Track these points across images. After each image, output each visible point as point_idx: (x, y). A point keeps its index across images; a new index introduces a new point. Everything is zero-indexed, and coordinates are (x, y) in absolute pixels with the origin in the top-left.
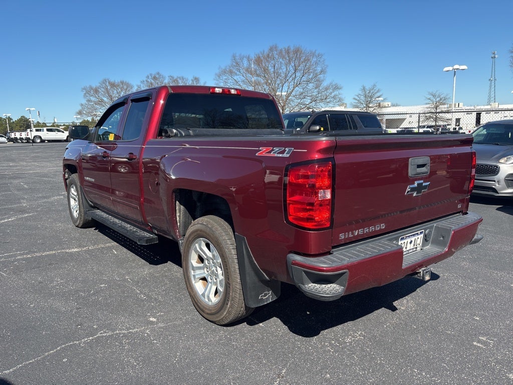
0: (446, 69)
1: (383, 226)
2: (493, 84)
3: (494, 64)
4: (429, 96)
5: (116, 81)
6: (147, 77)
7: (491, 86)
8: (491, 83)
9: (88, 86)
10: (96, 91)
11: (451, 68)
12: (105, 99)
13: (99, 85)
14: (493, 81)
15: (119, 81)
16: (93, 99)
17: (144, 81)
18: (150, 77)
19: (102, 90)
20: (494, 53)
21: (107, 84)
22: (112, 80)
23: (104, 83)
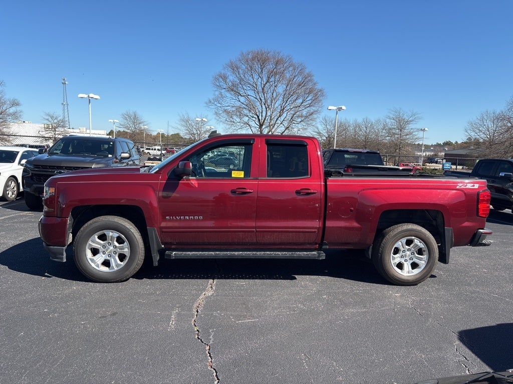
0: (80, 95)
2: (66, 108)
3: (65, 90)
4: (47, 117)
7: (64, 110)
8: (64, 107)
11: (85, 96)
14: (66, 106)
20: (64, 80)
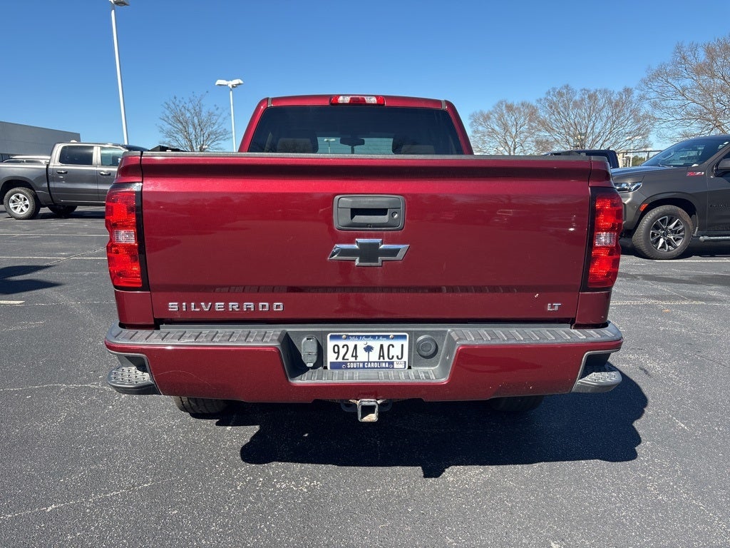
1: (278, 306)
5: (515, 104)
6: (547, 93)
9: (478, 112)
10: (487, 118)
12: (497, 128)
13: (493, 109)
15: (520, 102)
16: (480, 128)
17: (541, 100)
18: (552, 93)
19: (494, 118)
21: (504, 107)
22: (509, 102)
23: (499, 106)
